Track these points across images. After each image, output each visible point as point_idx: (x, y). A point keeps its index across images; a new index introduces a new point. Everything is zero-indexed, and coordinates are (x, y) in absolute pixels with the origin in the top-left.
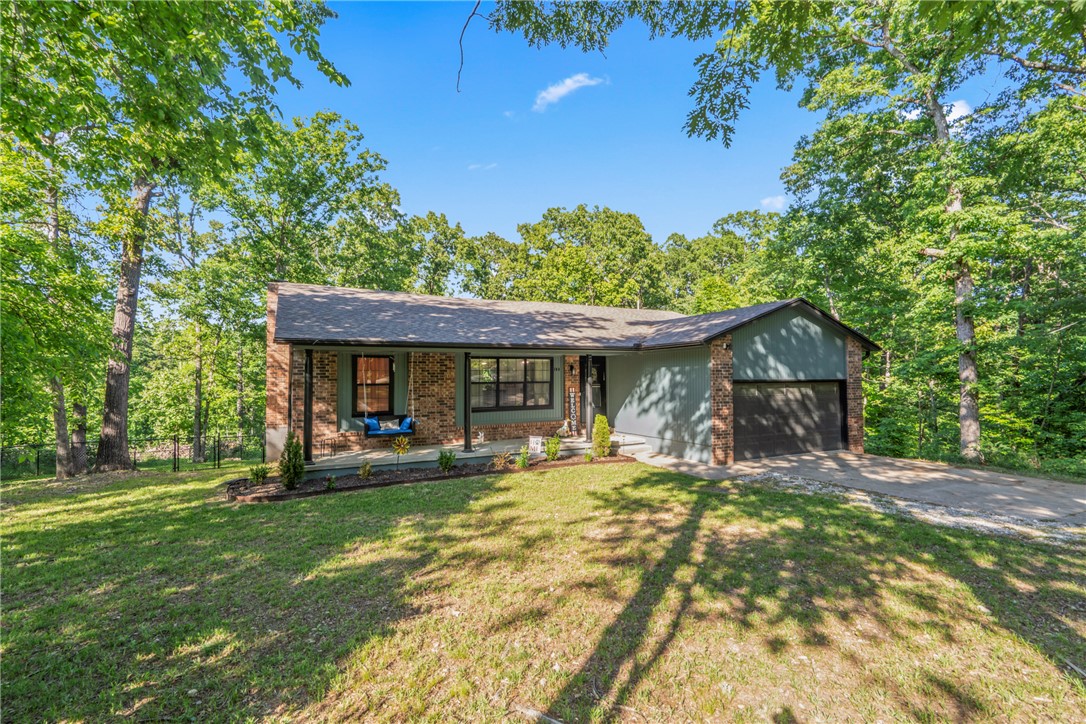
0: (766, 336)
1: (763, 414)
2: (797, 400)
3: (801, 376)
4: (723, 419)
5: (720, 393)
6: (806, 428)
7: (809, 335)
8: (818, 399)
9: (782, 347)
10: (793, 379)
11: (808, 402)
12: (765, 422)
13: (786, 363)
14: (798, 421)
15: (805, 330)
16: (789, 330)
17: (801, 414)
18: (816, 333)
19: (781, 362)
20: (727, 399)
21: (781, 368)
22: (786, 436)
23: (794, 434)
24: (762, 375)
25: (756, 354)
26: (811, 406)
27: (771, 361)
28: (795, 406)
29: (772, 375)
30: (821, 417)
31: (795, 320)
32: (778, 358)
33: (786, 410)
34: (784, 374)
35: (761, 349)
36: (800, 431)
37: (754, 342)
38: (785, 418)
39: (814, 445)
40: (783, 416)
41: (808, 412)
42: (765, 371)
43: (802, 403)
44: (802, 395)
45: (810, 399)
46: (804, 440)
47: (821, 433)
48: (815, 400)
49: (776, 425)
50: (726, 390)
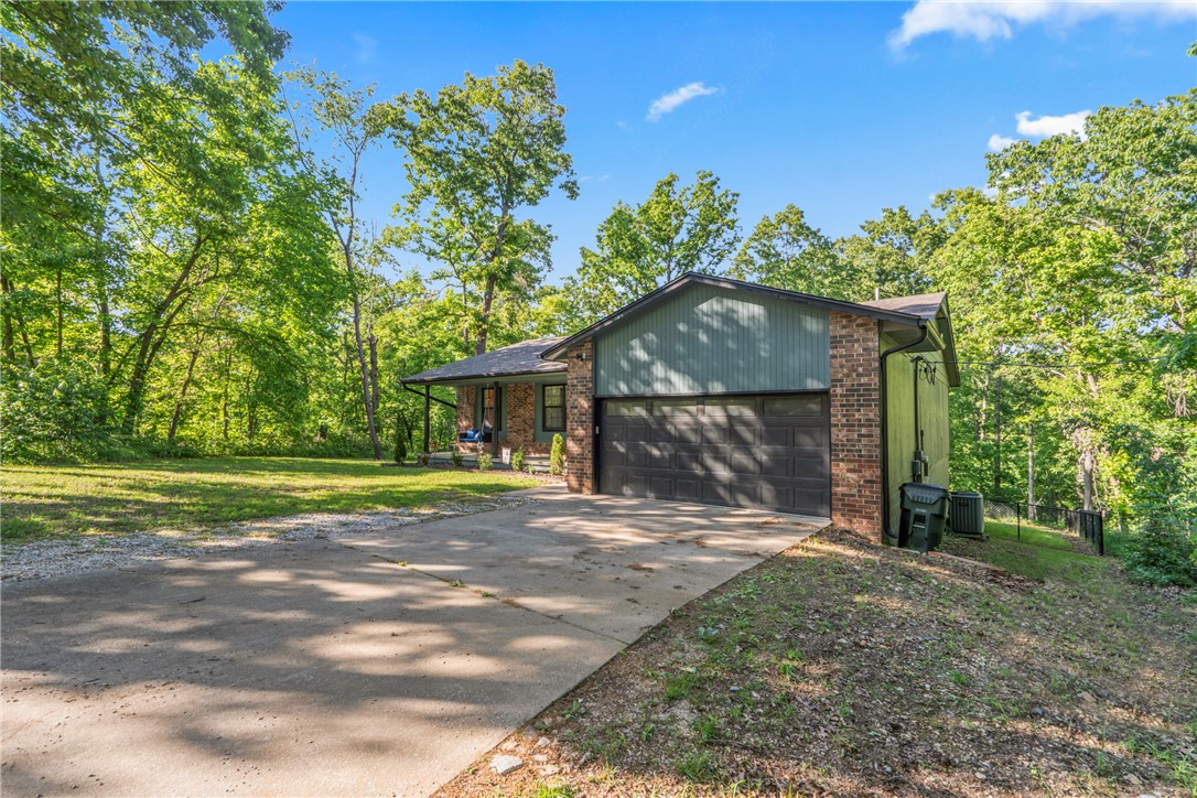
0: (651, 337)
1: (653, 441)
2: (716, 425)
3: (717, 388)
4: (579, 440)
5: (576, 411)
6: (738, 470)
7: (737, 323)
8: (766, 424)
9: (681, 348)
10: (698, 391)
11: (741, 429)
12: (656, 452)
13: (687, 372)
14: (719, 457)
15: (728, 318)
16: (696, 324)
17: (726, 447)
18: (752, 318)
19: (677, 370)
20: (584, 418)
21: (674, 377)
22: (696, 477)
23: (710, 476)
24: (642, 390)
25: (635, 363)
26: (748, 436)
27: (659, 370)
28: (713, 435)
29: (660, 389)
30: (774, 456)
31: (704, 307)
32: (671, 364)
33: (693, 438)
34: (682, 385)
35: (641, 355)
36: (722, 473)
37: (630, 348)
38: (694, 452)
39: (756, 498)
40: (689, 448)
41: (744, 446)
42: (648, 384)
43: (730, 431)
44: (729, 417)
45: (747, 424)
46: (730, 487)
47: (772, 482)
48: (759, 426)
49: (675, 458)
50: (582, 407)
